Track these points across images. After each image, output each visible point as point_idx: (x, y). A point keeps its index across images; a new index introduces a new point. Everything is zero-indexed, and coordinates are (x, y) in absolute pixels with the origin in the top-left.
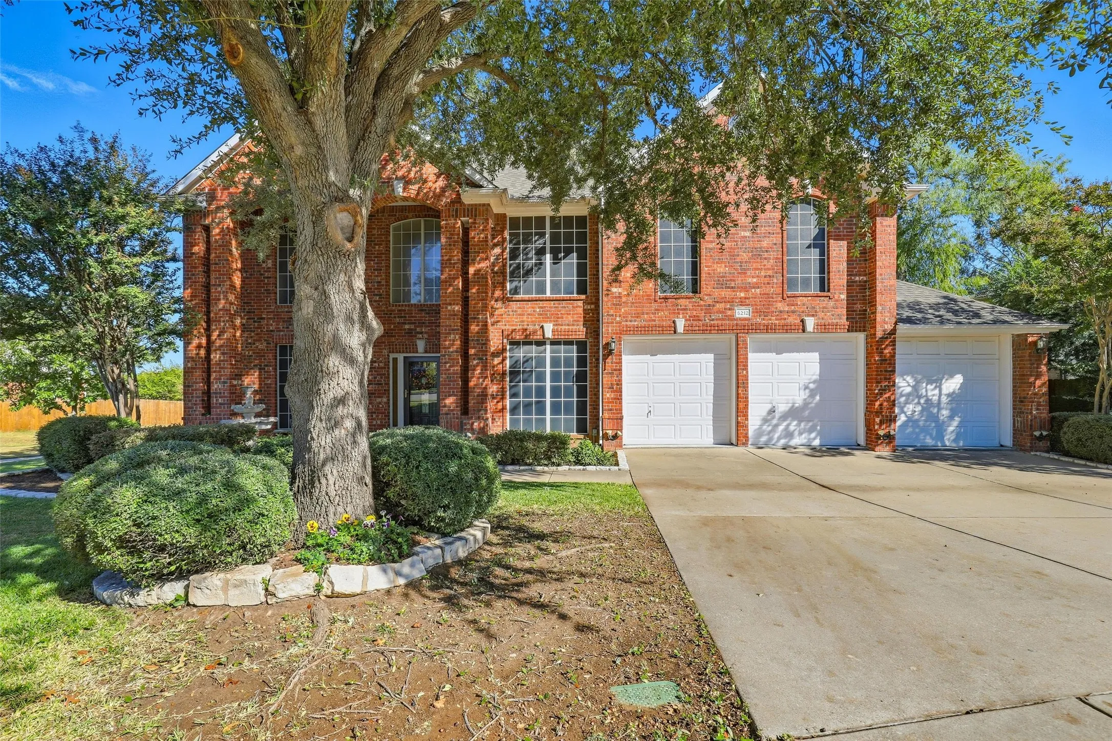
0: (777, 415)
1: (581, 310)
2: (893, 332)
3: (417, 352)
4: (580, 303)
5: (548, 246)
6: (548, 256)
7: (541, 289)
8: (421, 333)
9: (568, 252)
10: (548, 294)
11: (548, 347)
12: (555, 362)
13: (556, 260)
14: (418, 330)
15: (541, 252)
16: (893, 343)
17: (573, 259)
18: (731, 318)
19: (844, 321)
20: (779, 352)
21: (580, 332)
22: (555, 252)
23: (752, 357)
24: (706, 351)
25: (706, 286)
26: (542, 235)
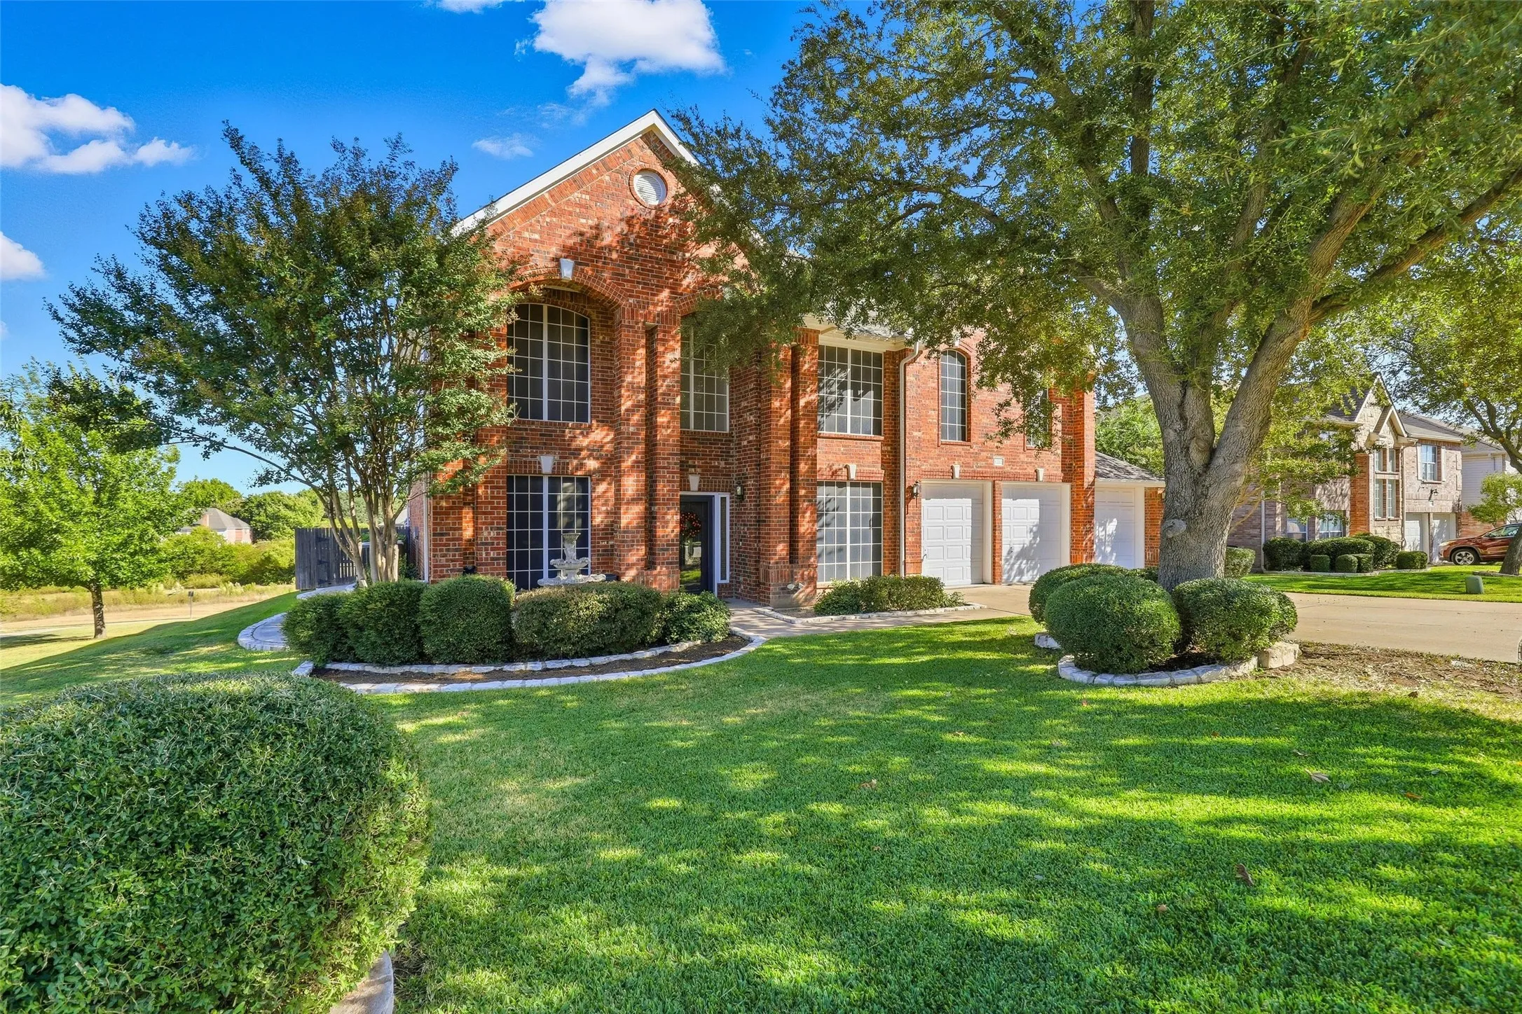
0: (1014, 555)
1: (879, 452)
2: (1093, 483)
3: (689, 490)
4: (879, 444)
5: (849, 381)
6: (849, 391)
7: (842, 427)
8: (694, 467)
9: (867, 388)
10: (849, 432)
11: (848, 488)
12: (855, 505)
13: (856, 397)
14: (690, 462)
15: (843, 386)
16: (1093, 494)
17: (870, 398)
18: (991, 466)
19: (1059, 473)
20: (1015, 499)
21: (878, 474)
22: (855, 387)
23: (1006, 504)
24: (966, 497)
25: (976, 437)
26: (844, 368)
